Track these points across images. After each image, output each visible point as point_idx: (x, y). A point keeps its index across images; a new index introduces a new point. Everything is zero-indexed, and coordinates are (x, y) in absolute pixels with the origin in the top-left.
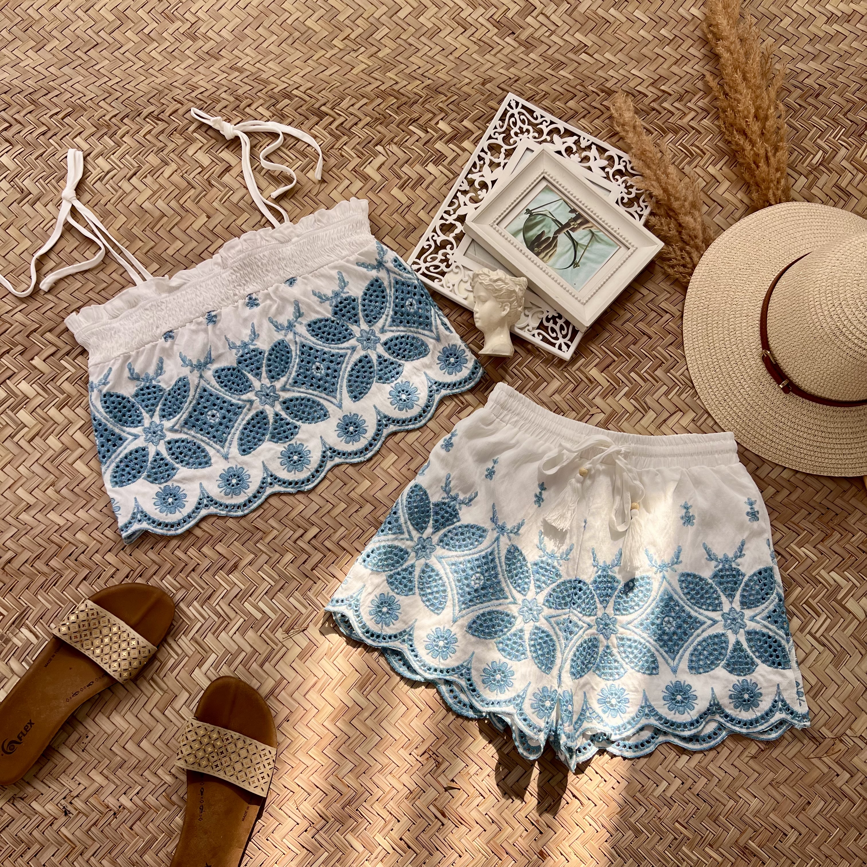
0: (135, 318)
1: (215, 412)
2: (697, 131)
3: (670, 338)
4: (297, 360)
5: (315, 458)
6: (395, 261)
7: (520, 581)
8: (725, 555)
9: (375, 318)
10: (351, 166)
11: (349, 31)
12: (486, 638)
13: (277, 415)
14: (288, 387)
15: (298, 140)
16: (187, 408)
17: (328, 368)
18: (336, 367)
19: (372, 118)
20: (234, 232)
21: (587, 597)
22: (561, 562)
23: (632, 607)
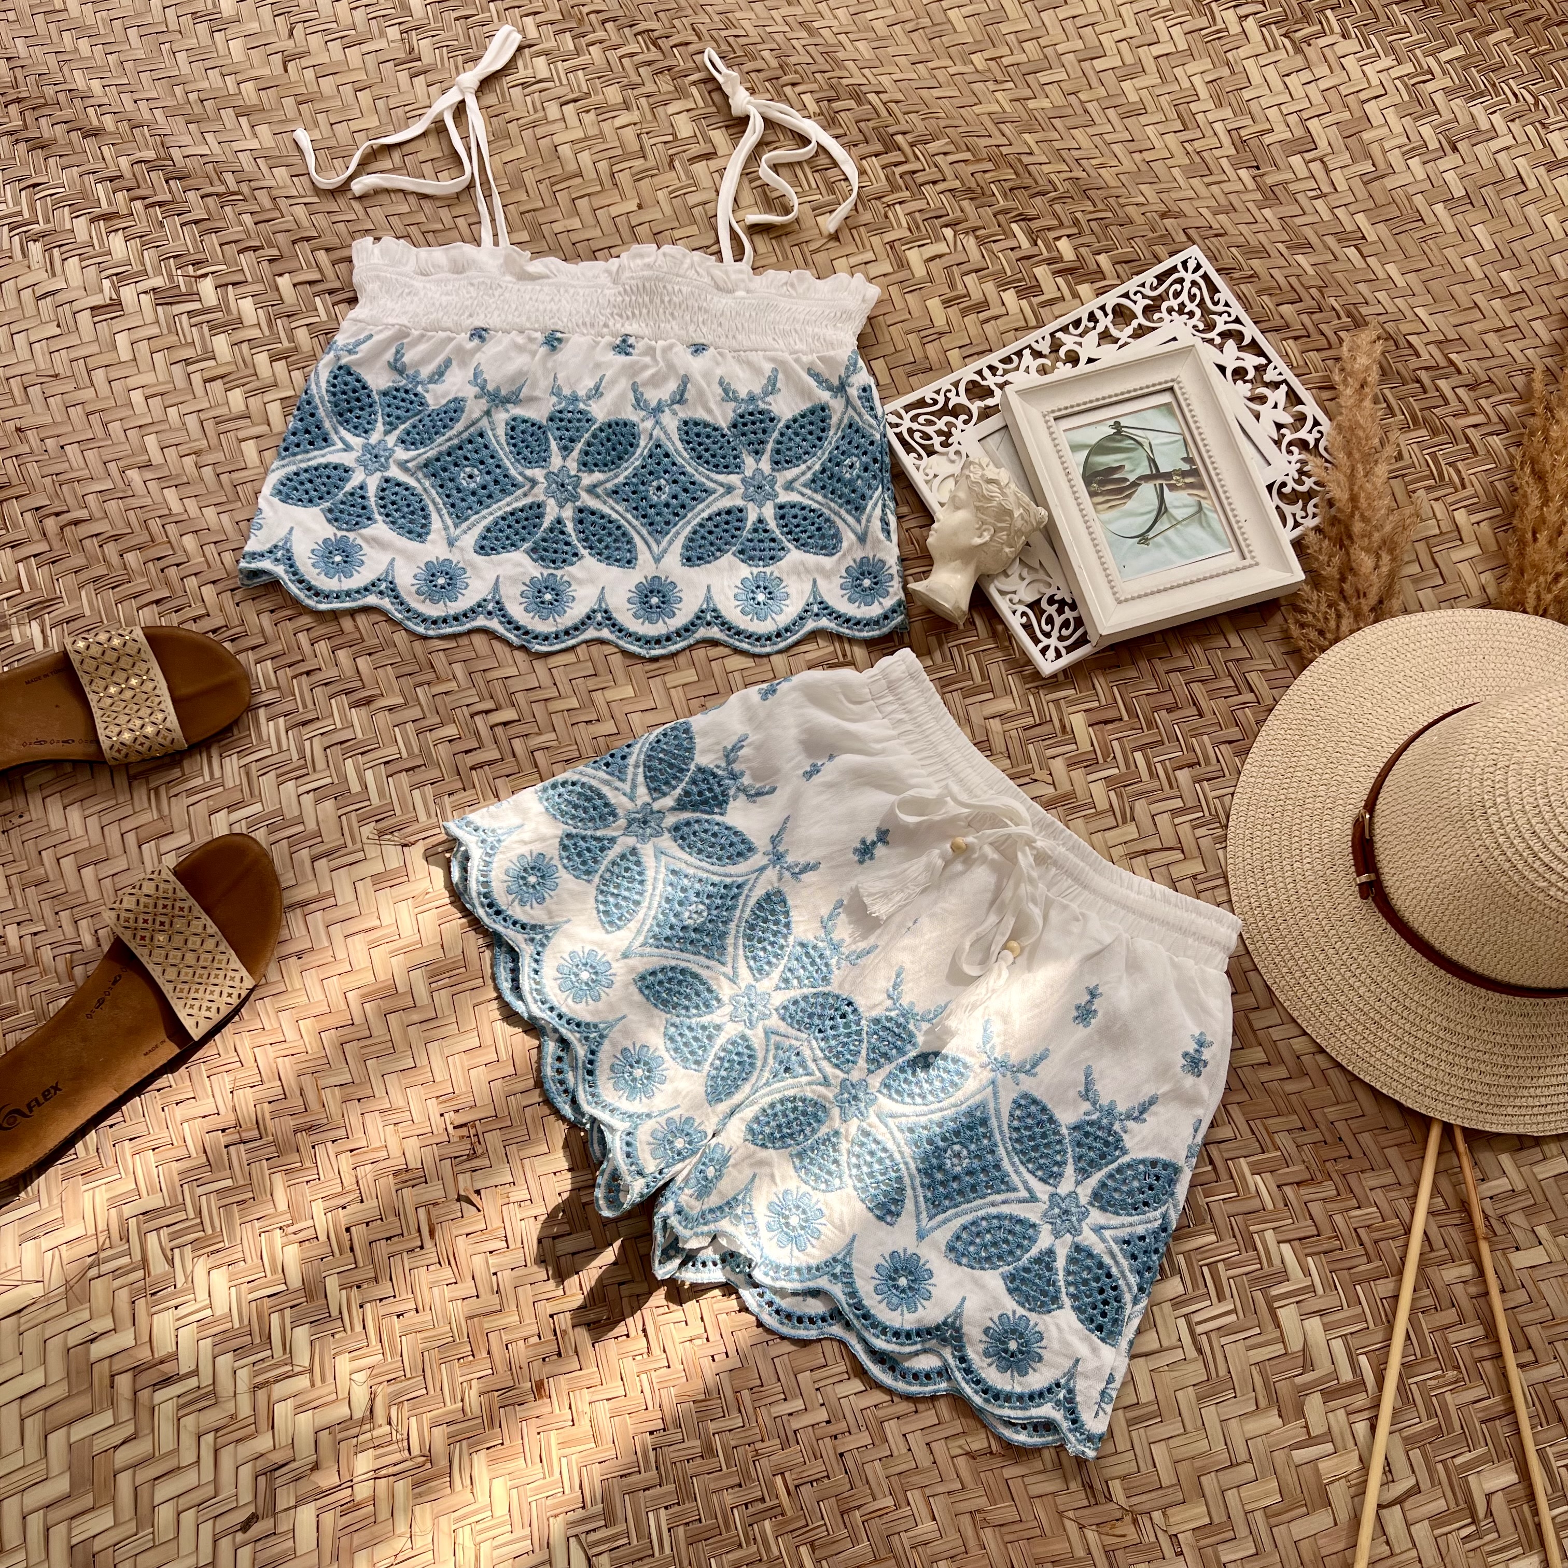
0: (450, 287)
1: (476, 472)
4: (637, 463)
5: (575, 613)
6: (864, 390)
7: (761, 954)
8: (1112, 1103)
9: (787, 462)
10: (889, 237)
11: (1006, 51)
12: (656, 1006)
13: (559, 522)
14: (599, 490)
15: (835, 164)
16: (441, 444)
17: (675, 497)
18: (688, 501)
19: (963, 184)
21: (848, 1036)
22: (843, 963)
23: (912, 1096)
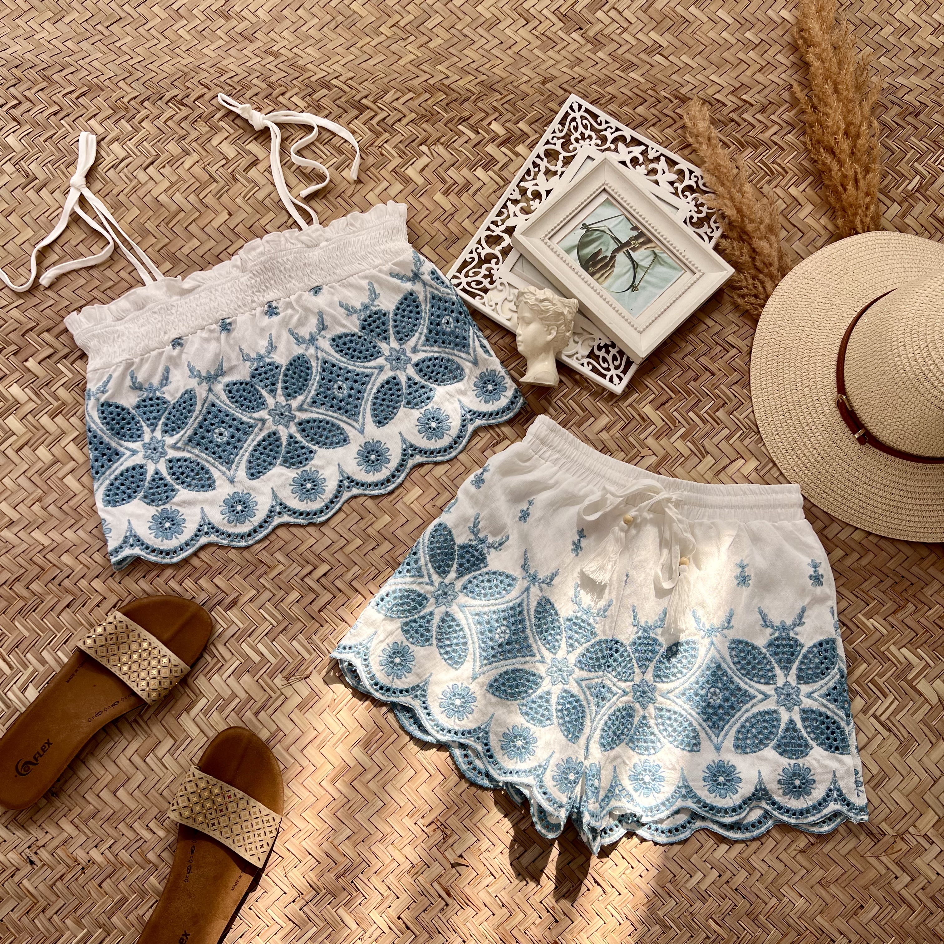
0: (141, 321)
1: (223, 430)
2: (780, 147)
3: (735, 376)
4: (318, 378)
5: (331, 487)
6: (433, 273)
7: (550, 638)
8: (782, 622)
9: (407, 336)
10: (390, 167)
11: (398, 17)
12: (507, 699)
13: (291, 437)
14: (305, 406)
15: (334, 134)
16: (192, 423)
17: (352, 389)
18: (360, 387)
19: (418, 114)
20: (257, 233)
21: (624, 660)
22: (598, 619)
23: (674, 675)
